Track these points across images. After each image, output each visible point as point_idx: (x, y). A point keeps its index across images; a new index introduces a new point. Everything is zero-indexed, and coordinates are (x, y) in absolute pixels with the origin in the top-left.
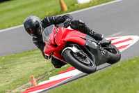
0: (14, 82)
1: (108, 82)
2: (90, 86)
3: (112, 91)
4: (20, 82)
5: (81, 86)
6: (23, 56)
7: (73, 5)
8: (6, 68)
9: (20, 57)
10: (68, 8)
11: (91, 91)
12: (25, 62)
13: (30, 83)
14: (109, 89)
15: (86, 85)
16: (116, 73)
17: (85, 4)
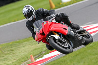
0: (19, 59)
1: (83, 58)
2: (71, 61)
3: (87, 64)
4: (23, 60)
5: (64, 61)
6: (25, 41)
7: (59, 4)
8: (13, 51)
9: (22, 42)
10: (56, 6)
11: (72, 64)
12: (26, 46)
13: (30, 60)
14: (84, 62)
15: (68, 60)
16: (89, 51)
17: (67, 3)
